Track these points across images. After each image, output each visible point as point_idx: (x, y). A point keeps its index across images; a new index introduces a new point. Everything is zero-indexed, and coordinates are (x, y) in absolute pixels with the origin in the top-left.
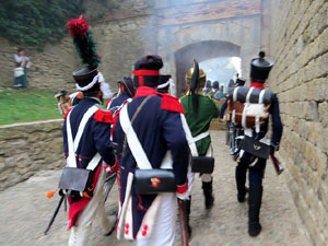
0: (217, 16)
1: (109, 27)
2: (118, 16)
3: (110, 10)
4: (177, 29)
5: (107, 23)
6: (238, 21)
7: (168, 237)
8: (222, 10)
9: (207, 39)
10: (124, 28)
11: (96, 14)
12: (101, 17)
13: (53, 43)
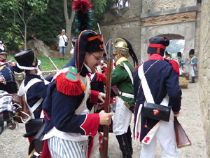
0: (173, 22)
1: (116, 26)
2: (121, 21)
3: (117, 18)
4: (152, 28)
5: (115, 24)
6: (183, 24)
8: (175, 19)
9: (167, 33)
10: (124, 27)
11: (110, 20)
12: (112, 21)
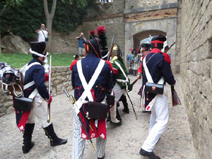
2: (104, 17)
4: (135, 24)
5: (98, 20)
7: (165, 115)
8: (157, 15)
12: (95, 17)
13: (72, 31)
